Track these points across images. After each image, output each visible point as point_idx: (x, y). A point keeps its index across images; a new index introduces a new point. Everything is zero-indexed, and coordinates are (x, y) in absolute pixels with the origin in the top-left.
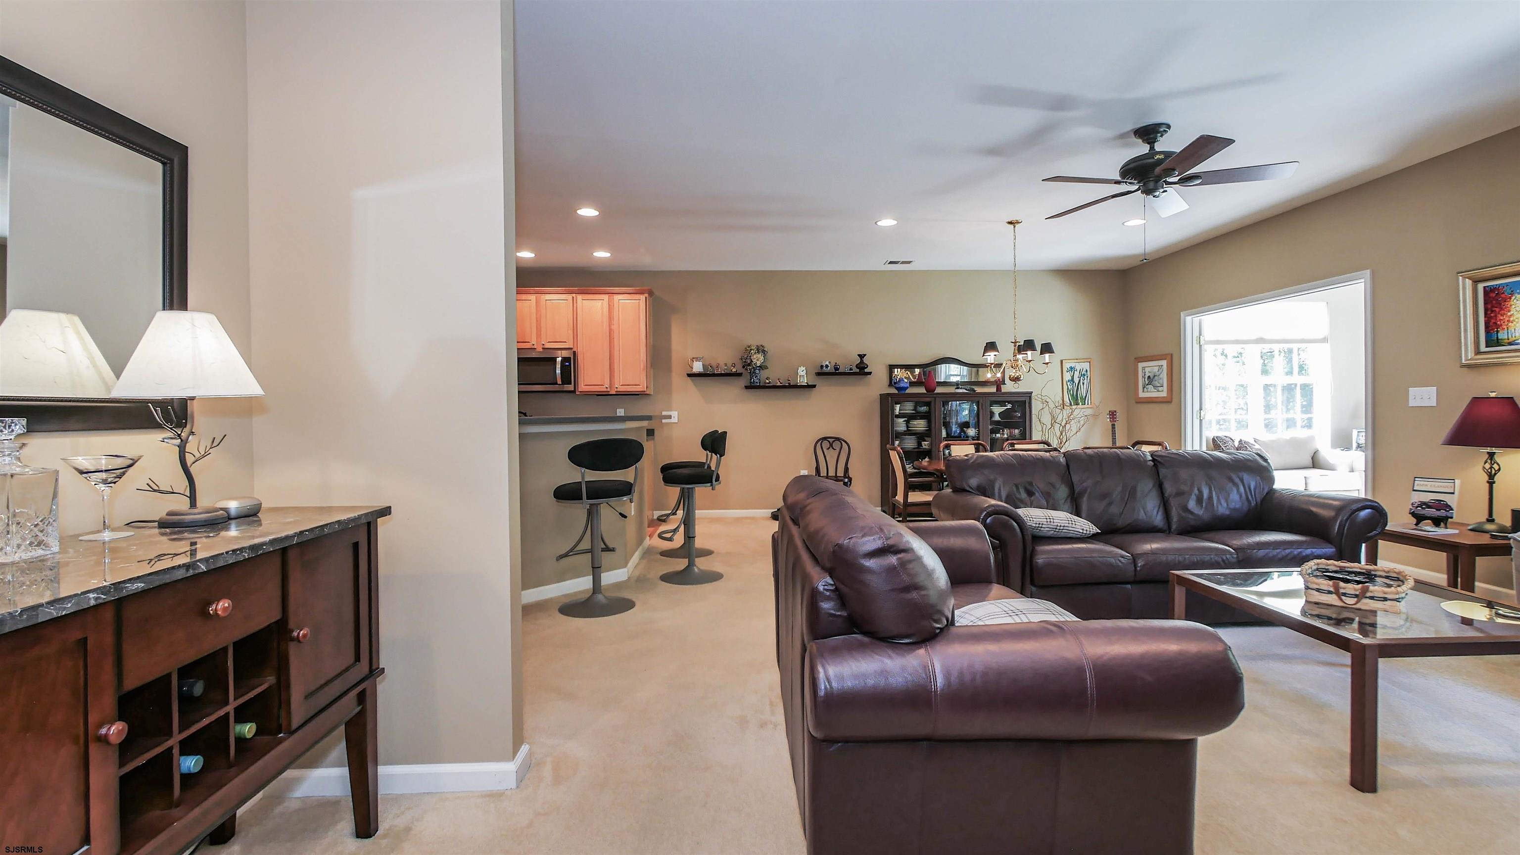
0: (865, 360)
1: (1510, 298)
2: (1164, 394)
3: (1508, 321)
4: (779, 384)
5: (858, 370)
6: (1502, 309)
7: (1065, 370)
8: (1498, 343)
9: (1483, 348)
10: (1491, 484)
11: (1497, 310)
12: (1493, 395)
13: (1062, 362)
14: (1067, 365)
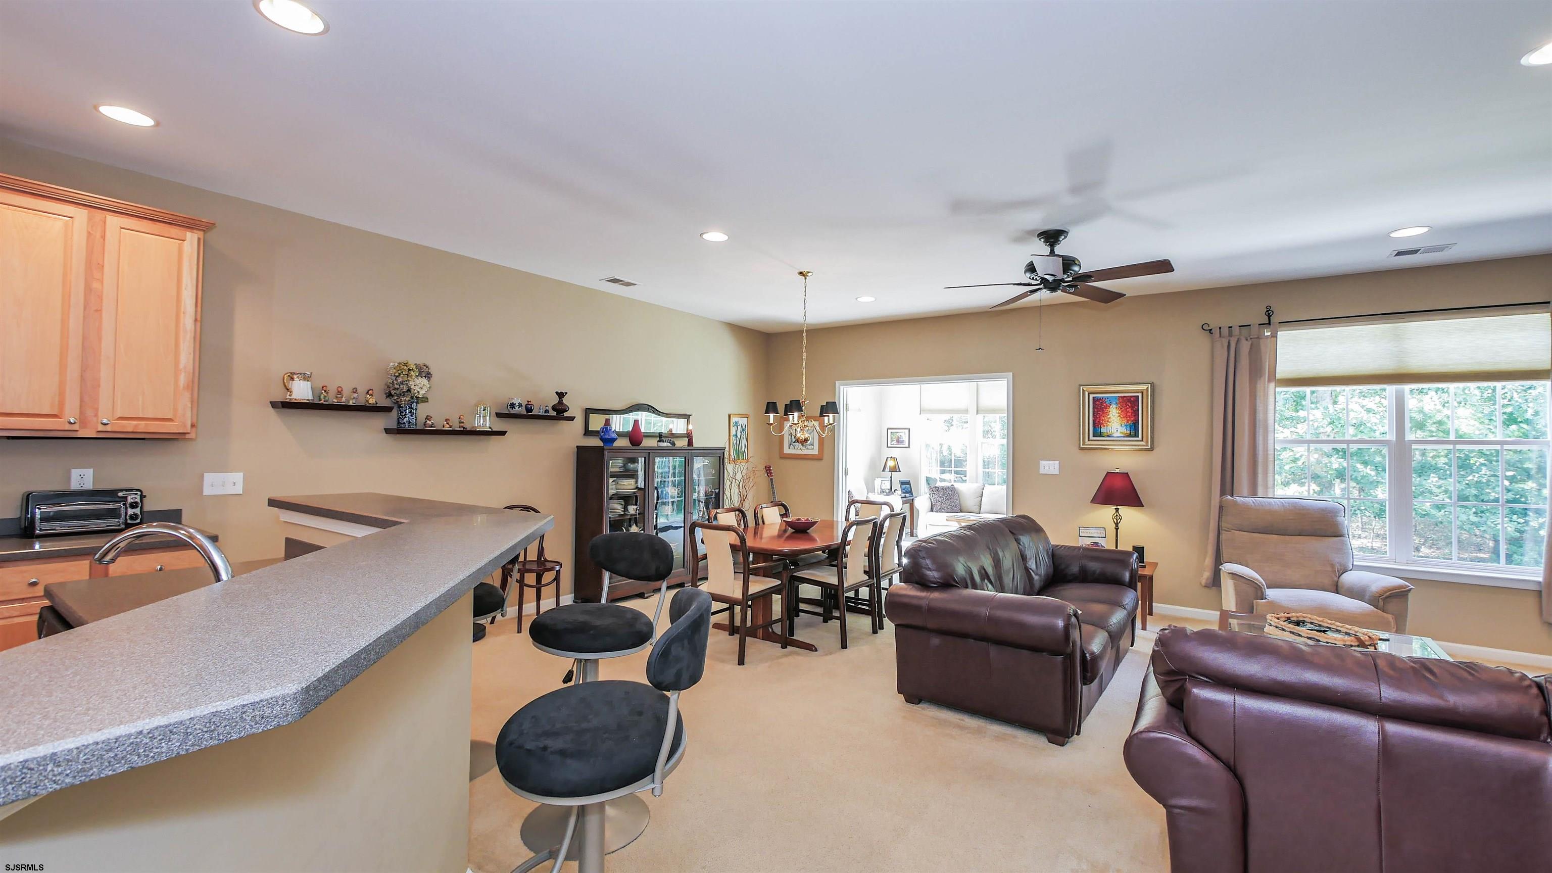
0: (565, 400)
1: (1109, 407)
2: (815, 452)
3: (1108, 421)
4: (447, 428)
5: (554, 414)
6: (1103, 413)
7: (732, 424)
8: (1101, 435)
9: (1092, 438)
10: (1117, 529)
11: (1101, 413)
12: (1117, 471)
13: (729, 416)
14: (734, 420)
